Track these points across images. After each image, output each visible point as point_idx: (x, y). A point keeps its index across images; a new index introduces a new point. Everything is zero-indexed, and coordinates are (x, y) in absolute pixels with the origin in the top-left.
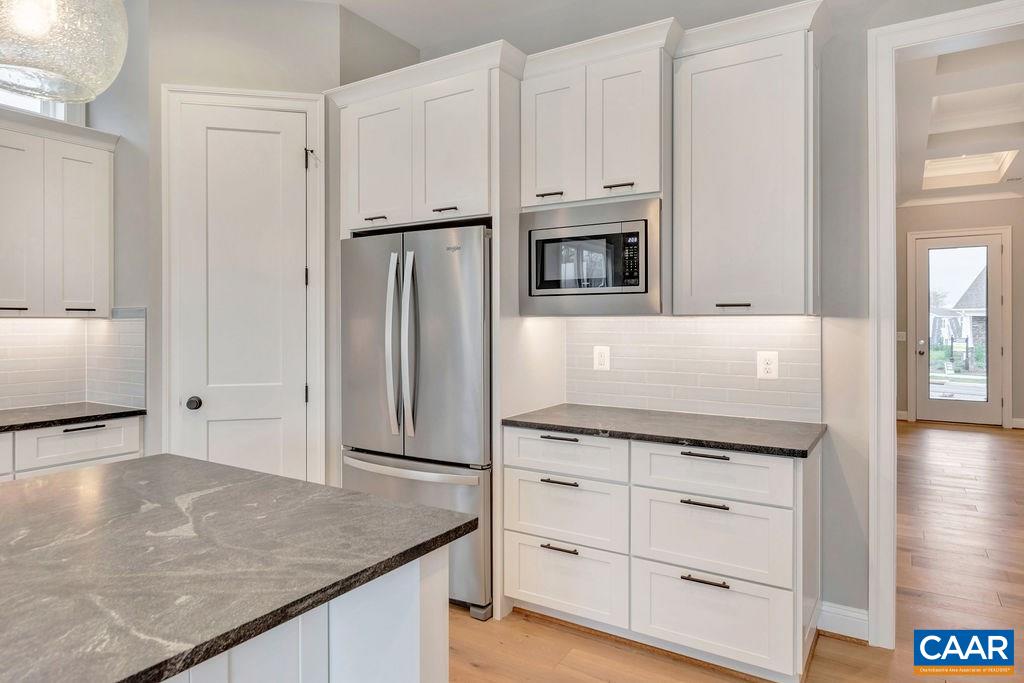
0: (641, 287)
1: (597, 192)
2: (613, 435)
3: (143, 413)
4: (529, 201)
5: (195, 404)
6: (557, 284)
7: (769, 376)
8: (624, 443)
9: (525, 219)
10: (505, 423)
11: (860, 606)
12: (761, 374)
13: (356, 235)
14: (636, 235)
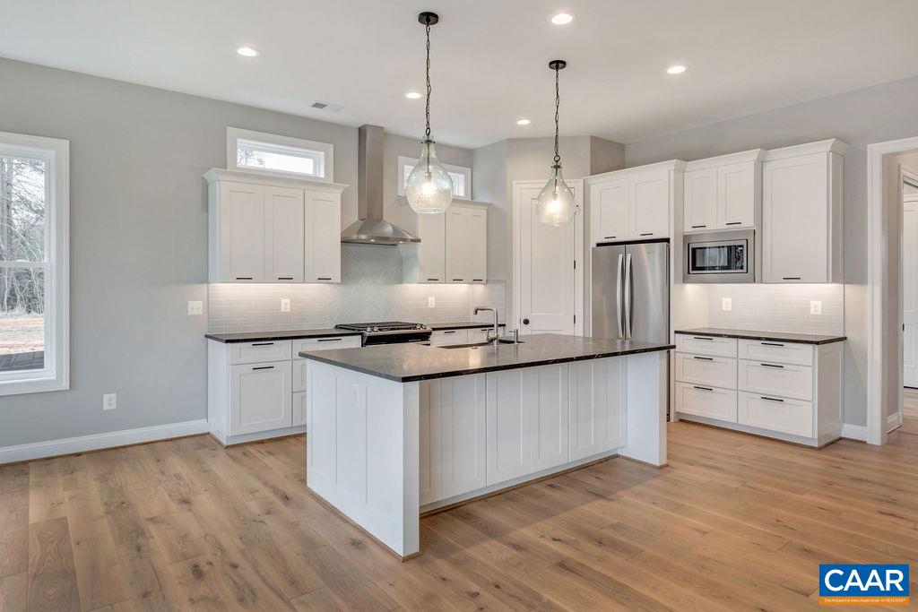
0: (745, 270)
1: (722, 226)
2: (729, 336)
3: (504, 325)
4: (688, 230)
5: (526, 322)
6: (703, 268)
7: (817, 313)
8: (735, 340)
9: (686, 238)
10: (676, 332)
11: (862, 425)
12: (812, 312)
13: (598, 245)
14: (742, 246)
